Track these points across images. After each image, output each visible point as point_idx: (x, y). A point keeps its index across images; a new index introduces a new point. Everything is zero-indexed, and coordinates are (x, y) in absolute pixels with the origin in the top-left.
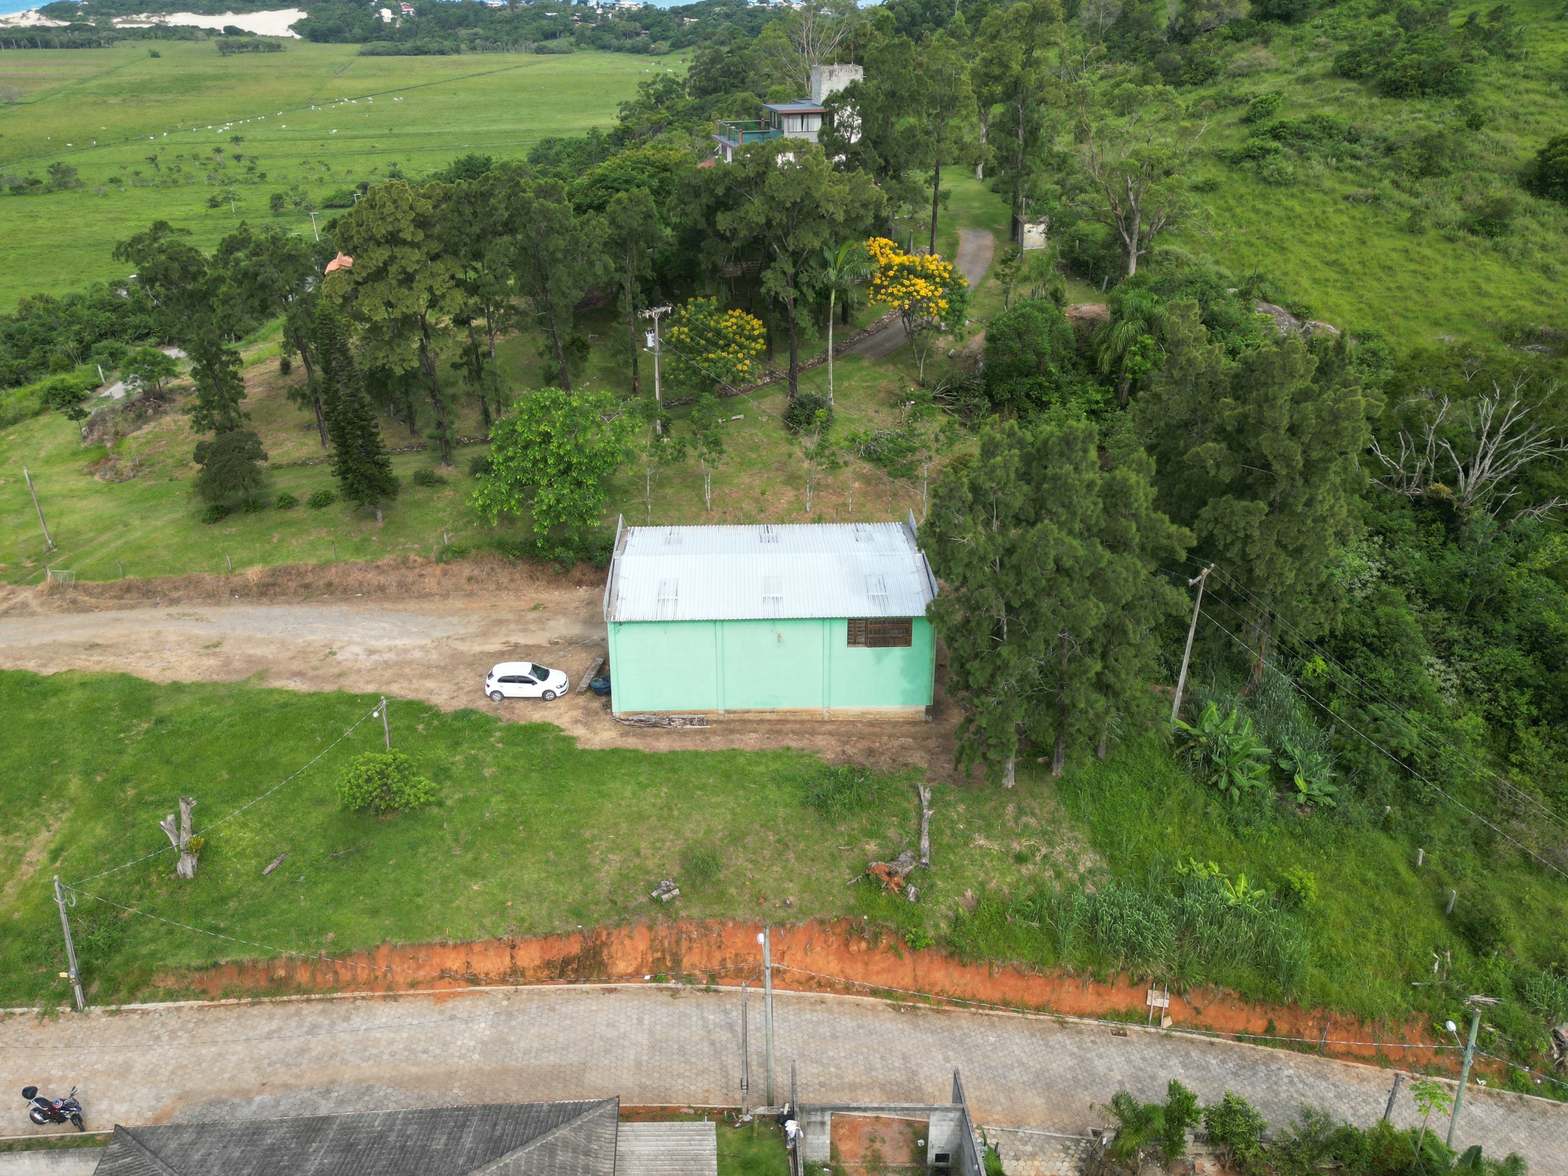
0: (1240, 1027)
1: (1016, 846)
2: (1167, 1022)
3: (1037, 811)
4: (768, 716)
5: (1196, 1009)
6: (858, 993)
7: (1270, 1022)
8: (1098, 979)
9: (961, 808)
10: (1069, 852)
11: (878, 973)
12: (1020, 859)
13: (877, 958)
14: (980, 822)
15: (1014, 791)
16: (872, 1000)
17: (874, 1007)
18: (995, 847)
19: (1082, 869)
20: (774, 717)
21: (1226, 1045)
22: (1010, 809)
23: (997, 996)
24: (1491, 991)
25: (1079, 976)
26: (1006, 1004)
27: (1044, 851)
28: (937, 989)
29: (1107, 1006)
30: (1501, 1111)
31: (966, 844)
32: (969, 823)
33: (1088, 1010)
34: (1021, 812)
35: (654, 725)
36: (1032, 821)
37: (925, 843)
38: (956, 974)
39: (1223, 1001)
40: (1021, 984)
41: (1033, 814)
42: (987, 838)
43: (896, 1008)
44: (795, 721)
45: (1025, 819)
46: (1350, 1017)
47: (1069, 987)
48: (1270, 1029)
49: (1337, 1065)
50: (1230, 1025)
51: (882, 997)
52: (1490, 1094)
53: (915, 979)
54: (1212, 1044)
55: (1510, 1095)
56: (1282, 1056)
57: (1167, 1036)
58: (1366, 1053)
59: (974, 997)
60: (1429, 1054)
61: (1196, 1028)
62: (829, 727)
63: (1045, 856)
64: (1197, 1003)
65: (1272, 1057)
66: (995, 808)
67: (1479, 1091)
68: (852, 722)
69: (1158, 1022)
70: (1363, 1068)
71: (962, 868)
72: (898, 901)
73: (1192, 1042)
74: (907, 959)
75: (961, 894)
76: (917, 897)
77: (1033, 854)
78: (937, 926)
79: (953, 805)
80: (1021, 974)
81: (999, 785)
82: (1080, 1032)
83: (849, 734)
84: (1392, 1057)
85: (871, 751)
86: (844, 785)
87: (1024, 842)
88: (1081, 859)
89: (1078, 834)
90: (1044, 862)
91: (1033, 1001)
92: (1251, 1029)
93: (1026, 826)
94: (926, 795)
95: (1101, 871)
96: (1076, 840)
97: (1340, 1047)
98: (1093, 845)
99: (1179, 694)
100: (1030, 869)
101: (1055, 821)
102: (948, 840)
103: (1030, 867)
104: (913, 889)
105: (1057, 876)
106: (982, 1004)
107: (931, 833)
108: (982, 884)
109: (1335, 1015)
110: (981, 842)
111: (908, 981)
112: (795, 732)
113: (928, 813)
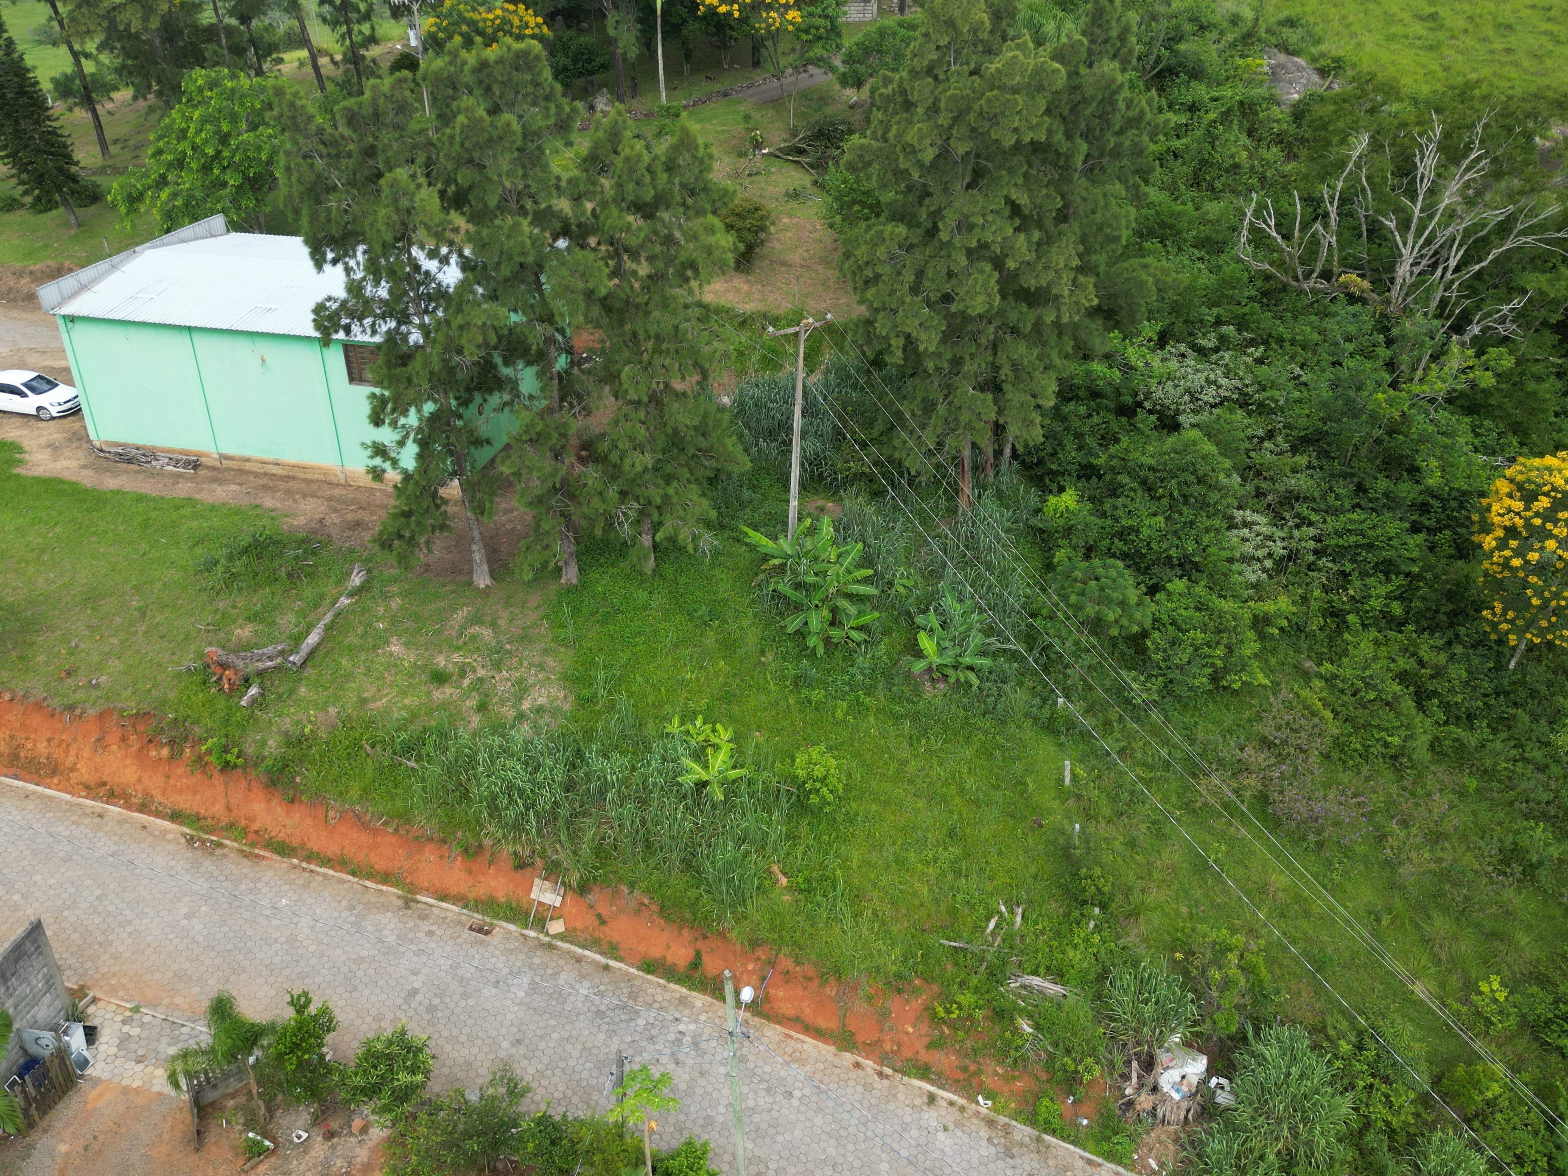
0: (656, 953)
1: (441, 661)
2: (556, 927)
3: (502, 622)
4: (273, 470)
5: (599, 916)
6: (158, 814)
7: (698, 955)
8: (472, 852)
9: (397, 603)
10: (521, 681)
11: (180, 792)
12: (440, 678)
13: (180, 771)
14: (408, 624)
15: (486, 592)
16: (167, 824)
17: (164, 832)
18: (410, 657)
19: (526, 705)
20: (279, 471)
21: (627, 973)
22: (462, 613)
23: (332, 850)
24: (1059, 975)
25: (444, 841)
26: (341, 863)
27: (481, 672)
28: (255, 826)
29: (481, 891)
30: (986, 1150)
31: (375, 647)
32: (394, 621)
33: (454, 891)
34: (477, 620)
35: (130, 461)
36: (486, 633)
37: (313, 639)
38: (280, 810)
39: (638, 913)
40: (365, 838)
41: (493, 625)
42: (407, 645)
43: (191, 840)
44: (304, 480)
45: (476, 629)
46: (811, 971)
47: (430, 855)
48: (696, 964)
49: (773, 1032)
50: (642, 948)
51: (182, 823)
52: (991, 1123)
53: (229, 809)
54: (606, 968)
55: (1022, 1131)
56: (699, 1004)
57: (550, 947)
58: (822, 1023)
59: (303, 845)
60: (920, 1045)
61: (593, 944)
62: (337, 492)
63: (481, 680)
64: (605, 910)
65: (683, 1001)
66: (442, 611)
67: (977, 1114)
68: (371, 491)
69: (540, 924)
70: (810, 1045)
71: (349, 677)
72: (221, 703)
73: (579, 960)
74: (218, 779)
75: (323, 709)
76: (253, 702)
77: (462, 674)
78: (264, 743)
79: (386, 597)
80: (365, 826)
81: (470, 584)
82: (423, 917)
83: (353, 501)
84: (860, 1038)
85: (358, 524)
86: (246, 551)
87: (457, 658)
88: (534, 693)
89: (550, 661)
90: (473, 688)
91: (381, 865)
92: (670, 959)
93: (473, 638)
94: (356, 580)
95: (555, 712)
96: (542, 667)
97: (786, 1009)
98: (565, 678)
99: (794, 503)
100: (448, 692)
101: (524, 639)
102: (353, 639)
103: (448, 690)
104: (253, 691)
105: (482, 708)
106: (310, 857)
107: (329, 628)
108: (364, 701)
109: (787, 963)
110: (395, 648)
111: (218, 809)
112: (288, 492)
113: (344, 601)
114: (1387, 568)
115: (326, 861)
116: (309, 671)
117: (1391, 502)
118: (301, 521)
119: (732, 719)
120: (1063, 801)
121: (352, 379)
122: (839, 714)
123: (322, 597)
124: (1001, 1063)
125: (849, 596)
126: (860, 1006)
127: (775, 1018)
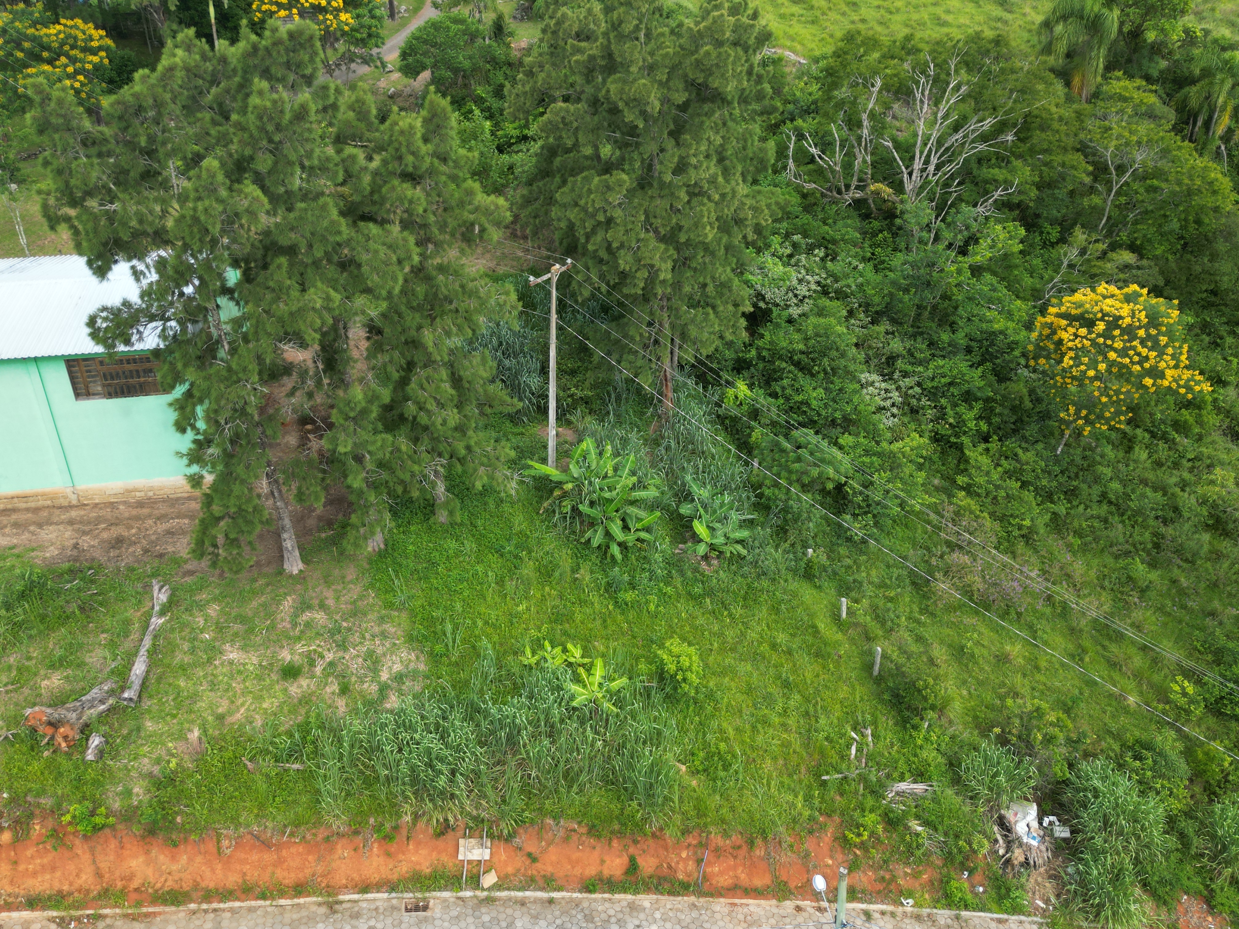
0: (591, 871)
1: (286, 656)
2: (489, 880)
3: (330, 602)
5: (529, 855)
7: (632, 860)
8: (388, 834)
9: (213, 610)
10: (370, 654)
11: (35, 874)
12: (291, 672)
13: (29, 853)
14: (237, 627)
15: (302, 577)
18: (252, 660)
19: (384, 676)
21: (571, 900)
22: (288, 603)
23: (232, 880)
25: (356, 832)
26: (245, 891)
27: (330, 656)
28: (135, 884)
29: (404, 868)
31: (210, 661)
32: (220, 629)
33: (375, 878)
34: (304, 606)
36: (319, 617)
37: (139, 668)
38: (162, 858)
39: (566, 840)
40: (269, 857)
41: (322, 606)
42: (244, 648)
43: (64, 923)
44: (27, 510)
45: (307, 616)
46: (736, 839)
47: (343, 851)
48: (633, 867)
49: (720, 905)
50: (578, 871)
51: (44, 908)
53: (99, 875)
54: (551, 901)
55: (944, 915)
56: (647, 904)
57: (489, 900)
58: (758, 882)
59: (196, 886)
61: (529, 883)
62: (74, 514)
63: (331, 664)
64: (532, 847)
65: (633, 907)
66: (264, 605)
67: (905, 914)
68: (112, 505)
69: (475, 881)
71: (194, 697)
72: (65, 764)
73: (523, 903)
74: (80, 848)
75: (181, 736)
76: (101, 753)
77: (312, 664)
78: (128, 793)
79: (201, 607)
80: (267, 845)
81: (281, 572)
82: (356, 916)
83: (98, 520)
84: (792, 885)
85: (119, 541)
86: (22, 595)
87: (300, 648)
88: (387, 662)
89: (389, 628)
90: (326, 674)
91: (289, 878)
92: (606, 873)
93: (308, 625)
94: (162, 597)
95: (414, 675)
96: (384, 635)
97: (724, 881)
98: (411, 639)
99: (552, 432)
100: (303, 684)
101: (355, 613)
102: (181, 657)
103: (304, 682)
104: (95, 741)
105: (344, 690)
106: (208, 896)
107: (153, 652)
108: (221, 718)
110: (234, 655)
111: (86, 879)
112: (16, 525)
113: (157, 622)
115: (226, 895)
116: (147, 704)
118: (52, 552)
119: (573, 638)
121: (78, 395)
123: (127, 622)
124: (907, 864)
126: (786, 857)
127: (716, 893)
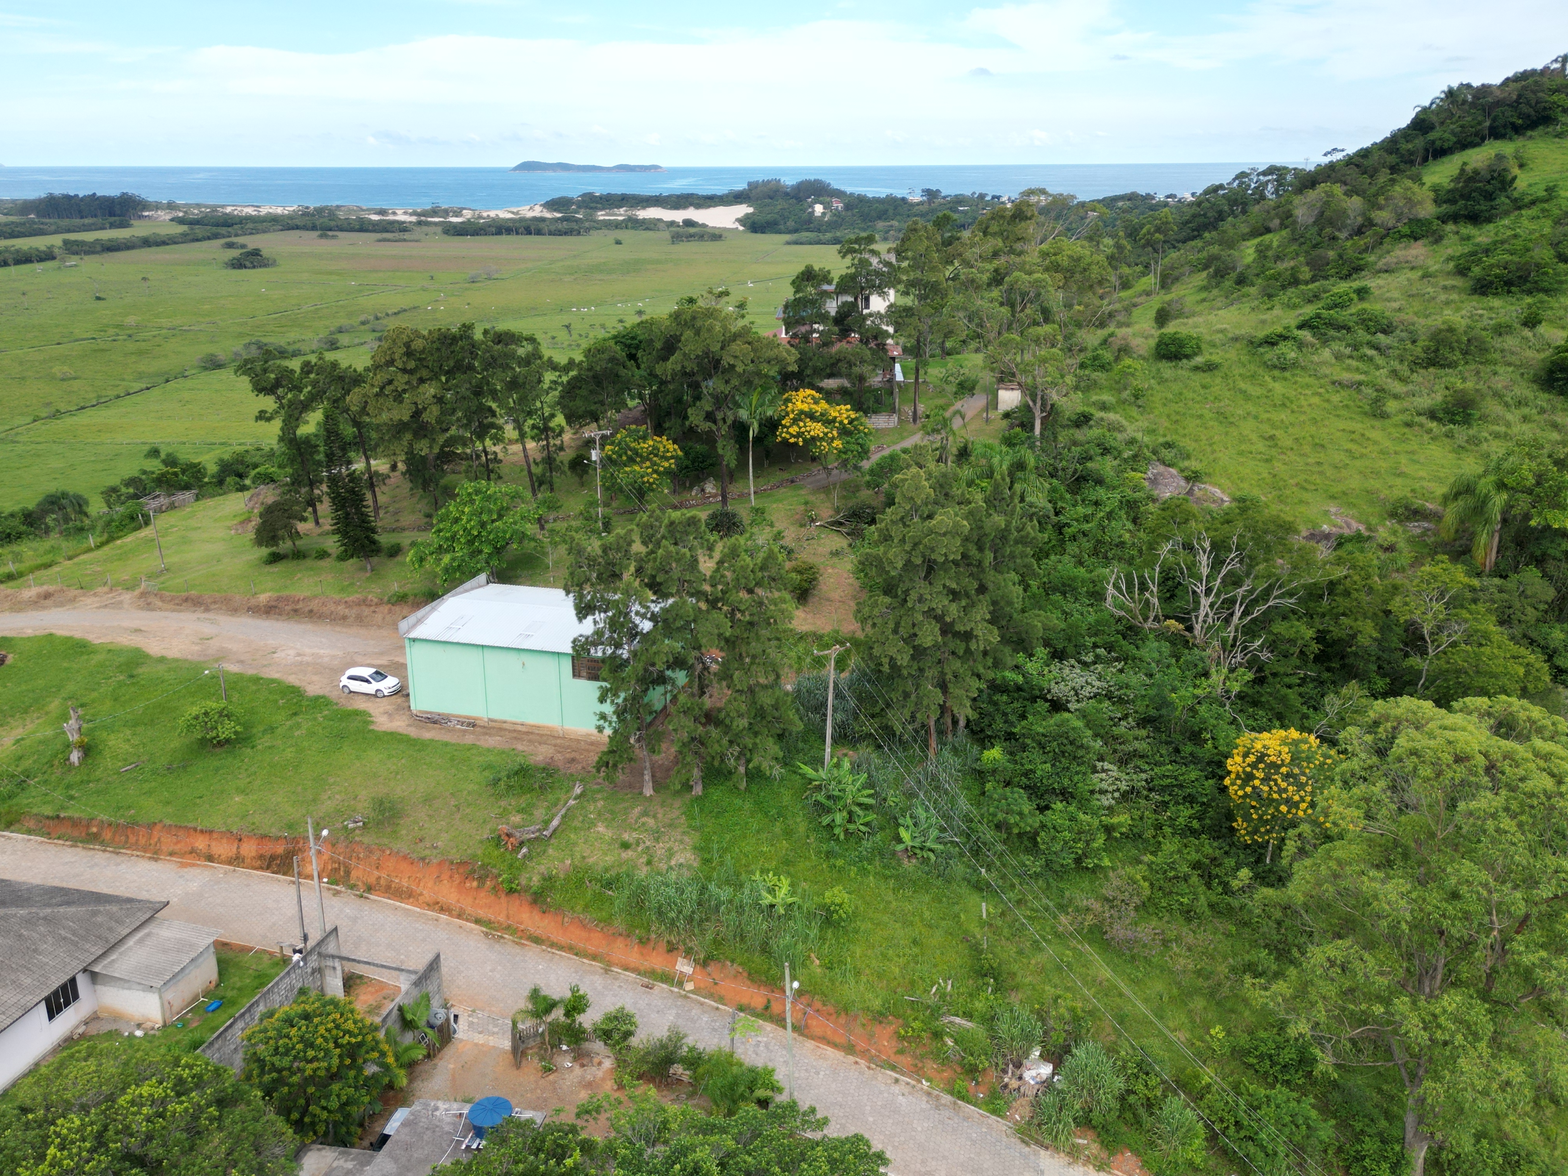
0: (745, 1001)
1: (626, 837)
2: (689, 986)
3: (660, 816)
4: (519, 728)
5: (714, 980)
6: (467, 920)
7: (769, 1001)
8: (643, 942)
9: (601, 804)
10: (670, 849)
11: (482, 907)
12: (625, 846)
13: (483, 895)
14: (608, 816)
15: (649, 799)
16: (473, 925)
17: (472, 930)
18: (609, 834)
19: (673, 863)
20: (524, 729)
21: (729, 1012)
22: (637, 810)
23: (565, 940)
24: (968, 1015)
25: (628, 936)
26: (570, 949)
27: (648, 843)
28: (522, 927)
29: (647, 965)
30: (924, 1105)
31: (589, 829)
32: (599, 814)
33: (632, 965)
34: (645, 814)
35: (435, 722)
36: (651, 822)
37: (555, 823)
38: (537, 918)
39: (735, 976)
40: (584, 934)
41: (655, 817)
42: (607, 827)
43: (486, 934)
44: (538, 734)
45: (644, 819)
46: (831, 1009)
47: (620, 943)
48: (767, 1006)
49: (810, 1044)
50: (737, 998)
51: (482, 926)
52: (929, 1094)
53: (508, 917)
54: (717, 1009)
55: (947, 1098)
57: (686, 997)
58: (837, 1040)
59: (548, 938)
60: (891, 1052)
61: (711, 996)
63: (648, 848)
64: (715, 975)
65: (760, 1027)
66: (626, 809)
67: (921, 1089)
68: (578, 741)
69: (680, 984)
70: (830, 1051)
71: (575, 844)
72: (508, 856)
73: (702, 1004)
74: (503, 899)
75: (562, 861)
76: (525, 856)
77: (638, 844)
78: (530, 879)
79: (595, 801)
80: (584, 926)
81: (641, 793)
82: (616, 979)
83: (568, 747)
84: (858, 1048)
85: (573, 760)
86: (516, 773)
87: (635, 835)
88: (677, 856)
89: (686, 839)
90: (643, 852)
91: (592, 949)
92: (753, 1005)
93: (644, 824)
94: (578, 790)
95: (689, 867)
96: (682, 842)
97: (818, 1031)
98: (695, 848)
99: (828, 750)
100: (629, 854)
101: (671, 825)
102: (576, 823)
103: (630, 853)
104: (524, 850)
105: (649, 863)
106: (553, 945)
107: (564, 817)
108: (584, 858)
109: (818, 1005)
110: (601, 828)
111: (502, 917)
112: (530, 741)
113: (572, 802)
114: (1190, 799)
115: (561, 948)
116: (553, 841)
117: (1194, 759)
118: (540, 758)
119: (789, 874)
120: (982, 928)
121: (574, 676)
122: (852, 875)
123: (558, 799)
124: (934, 1061)
125: (860, 805)
126: (859, 1030)
127: (812, 1038)
